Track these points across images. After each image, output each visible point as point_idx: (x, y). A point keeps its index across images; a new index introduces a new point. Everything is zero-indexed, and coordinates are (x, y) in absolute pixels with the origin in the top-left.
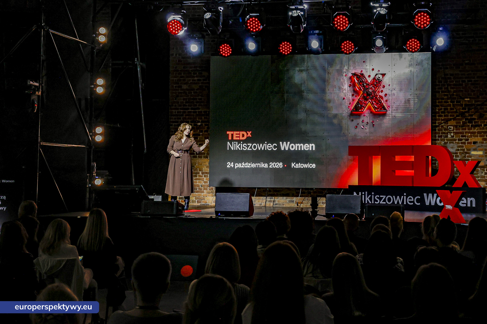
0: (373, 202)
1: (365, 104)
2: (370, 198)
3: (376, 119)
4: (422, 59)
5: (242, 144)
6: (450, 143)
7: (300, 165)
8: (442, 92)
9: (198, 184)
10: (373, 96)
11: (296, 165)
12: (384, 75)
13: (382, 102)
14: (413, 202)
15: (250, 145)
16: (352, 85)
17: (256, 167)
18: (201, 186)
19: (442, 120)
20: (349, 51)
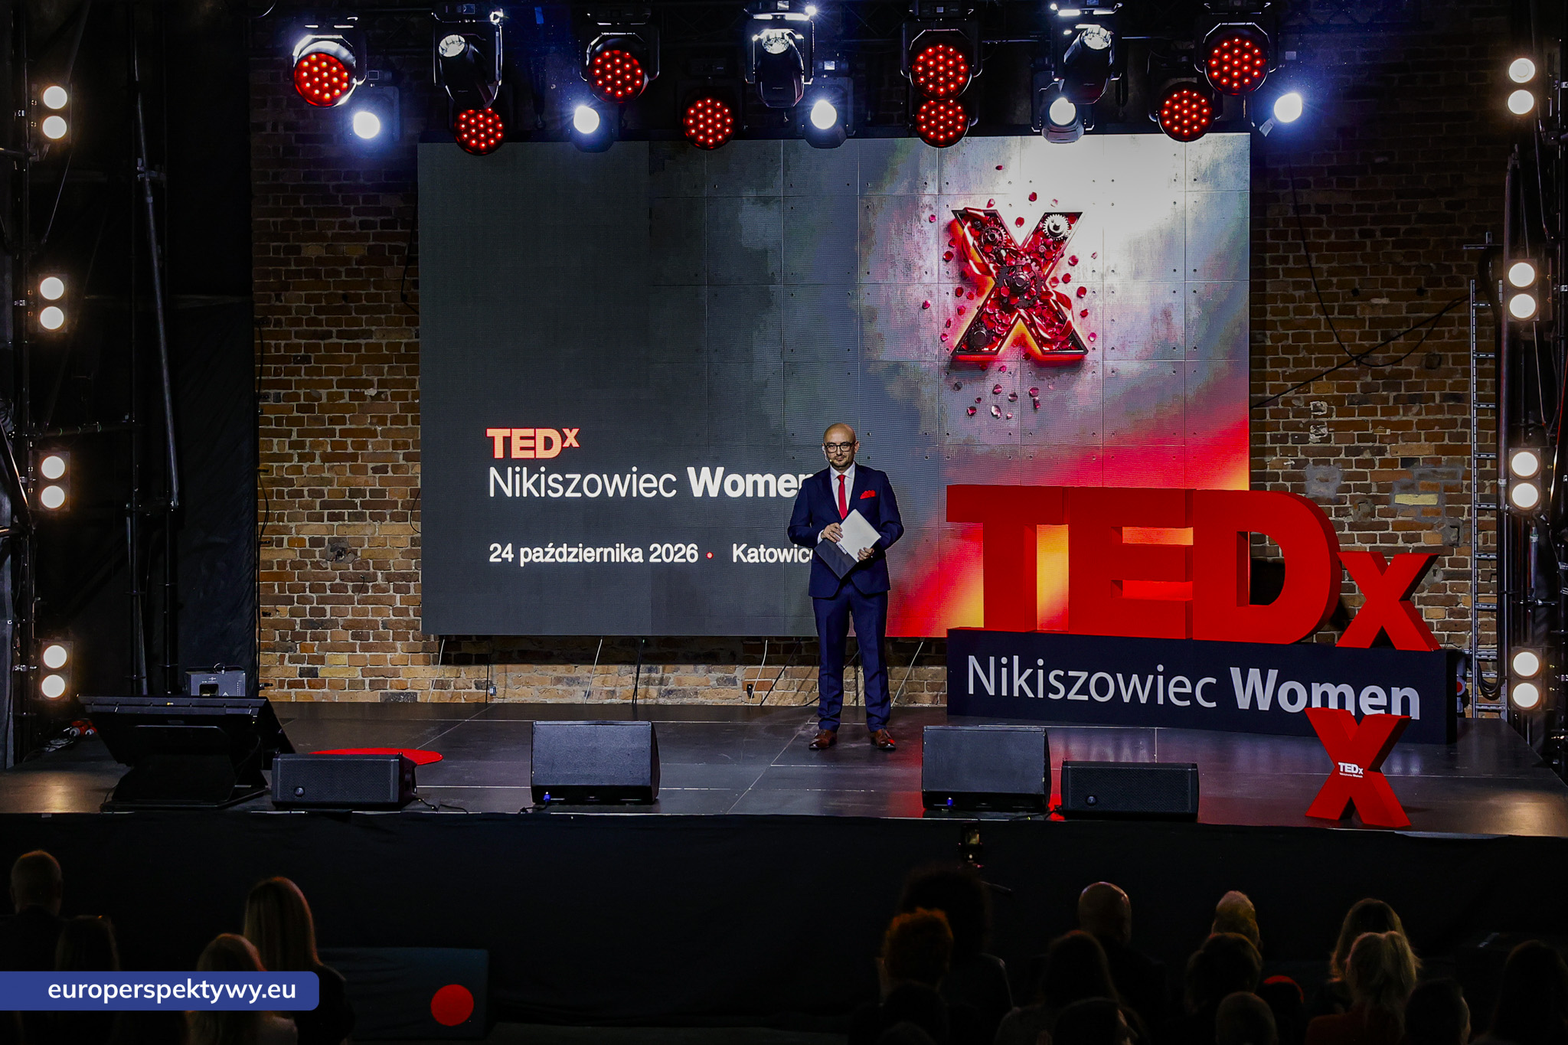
0: (1041, 695)
1: (1003, 325)
2: (1032, 681)
3: (1046, 381)
4: (1216, 156)
5: (543, 476)
6: (1316, 463)
7: (765, 553)
8: (1288, 272)
9: (370, 618)
10: (1032, 297)
11: (750, 551)
12: (1072, 217)
13: (1067, 318)
14: (1191, 696)
15: (574, 479)
16: (955, 254)
17: (598, 560)
18: (384, 627)
19: (1286, 378)
20: (945, 132)
